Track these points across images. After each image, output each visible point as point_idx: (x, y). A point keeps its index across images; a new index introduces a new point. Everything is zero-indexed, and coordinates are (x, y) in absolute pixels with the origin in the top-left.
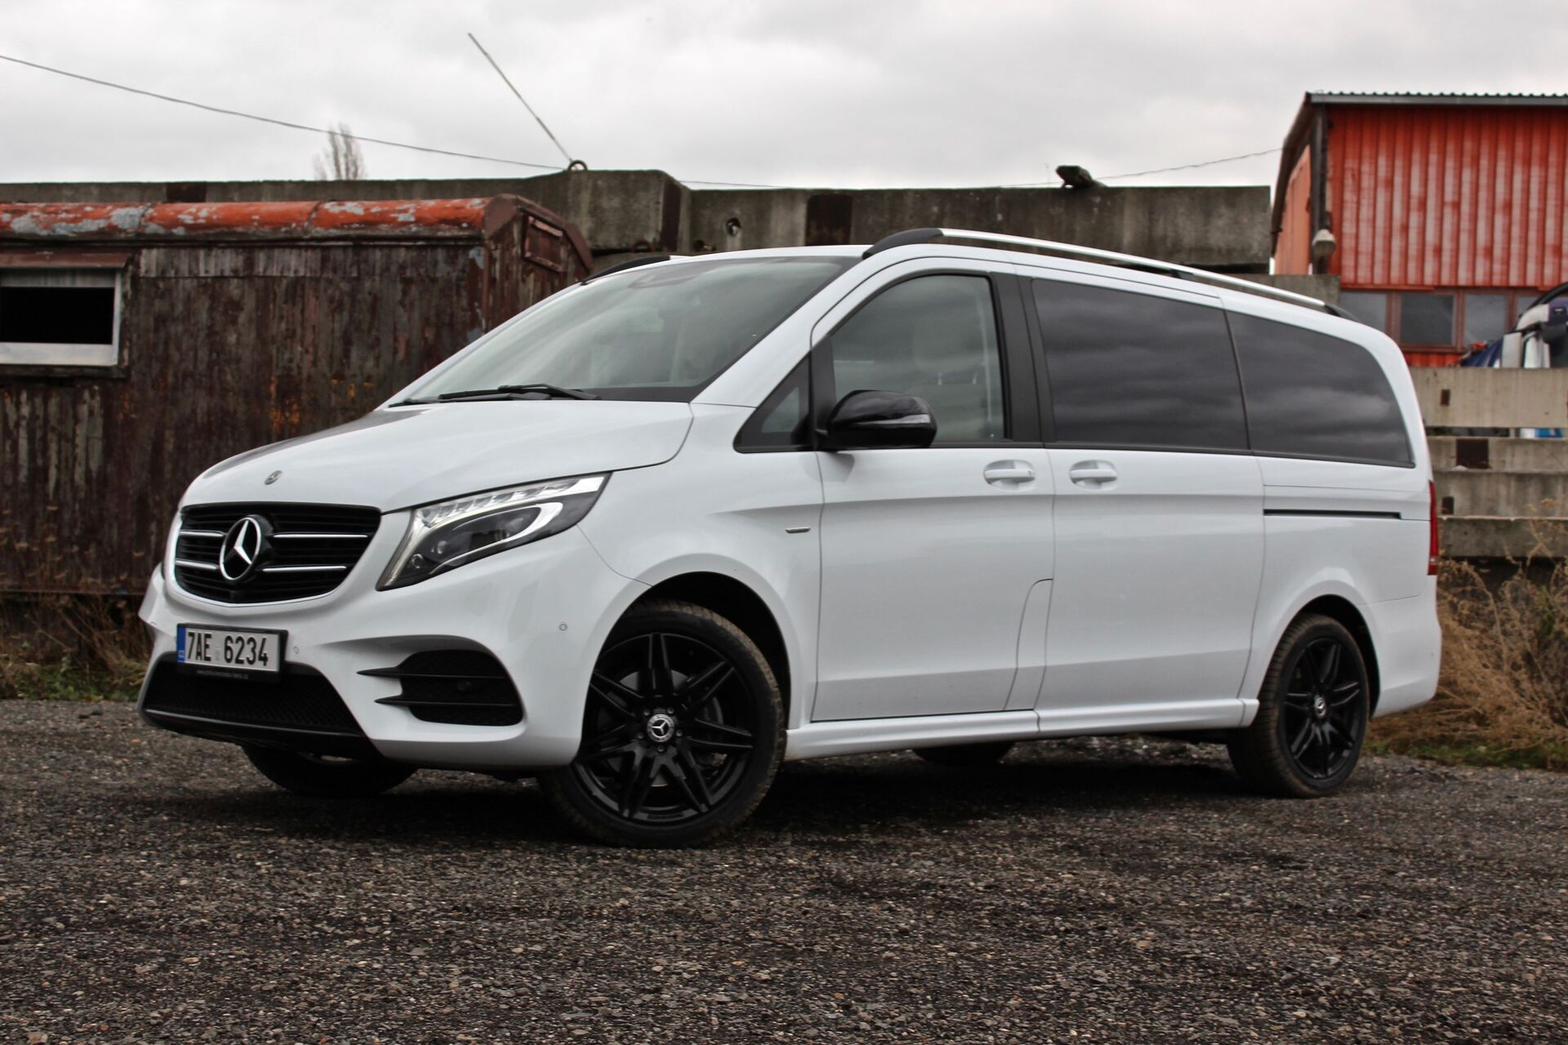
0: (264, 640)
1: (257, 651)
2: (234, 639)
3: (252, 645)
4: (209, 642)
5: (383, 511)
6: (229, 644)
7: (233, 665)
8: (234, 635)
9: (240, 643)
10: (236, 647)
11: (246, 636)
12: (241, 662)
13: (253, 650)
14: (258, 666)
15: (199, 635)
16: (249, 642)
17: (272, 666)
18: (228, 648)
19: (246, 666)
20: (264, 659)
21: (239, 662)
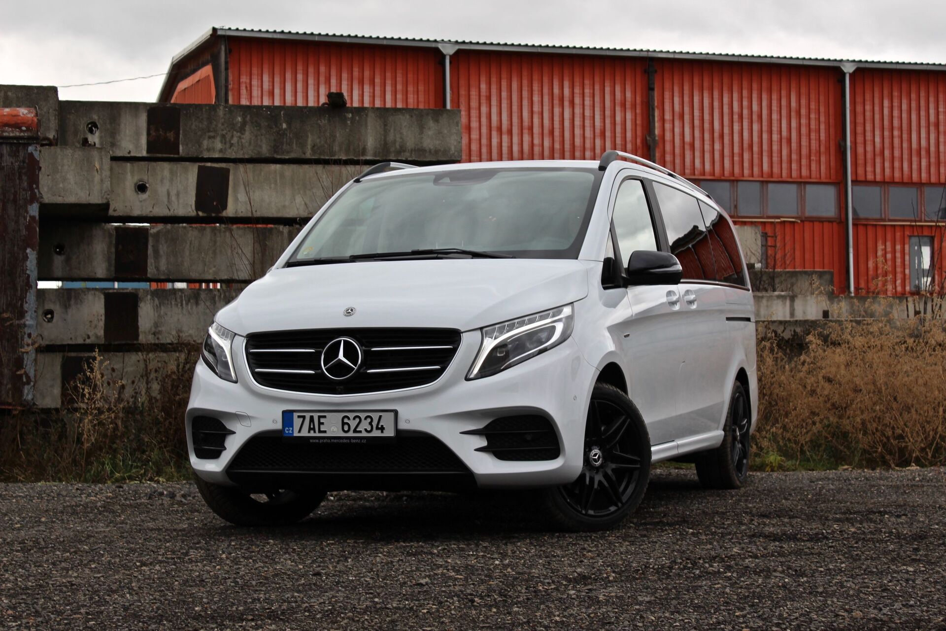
0: (380, 417)
1: (374, 424)
2: (351, 418)
3: (369, 420)
4: (322, 420)
5: (462, 331)
6: (346, 420)
7: (351, 434)
8: (352, 415)
9: (357, 420)
10: (353, 423)
11: (363, 415)
12: (360, 432)
13: (370, 423)
14: (376, 433)
15: (312, 418)
16: (366, 419)
17: (390, 432)
18: (343, 424)
19: (364, 434)
20: (382, 429)
21: (355, 431)
